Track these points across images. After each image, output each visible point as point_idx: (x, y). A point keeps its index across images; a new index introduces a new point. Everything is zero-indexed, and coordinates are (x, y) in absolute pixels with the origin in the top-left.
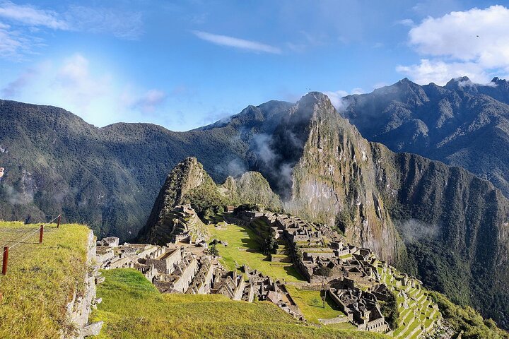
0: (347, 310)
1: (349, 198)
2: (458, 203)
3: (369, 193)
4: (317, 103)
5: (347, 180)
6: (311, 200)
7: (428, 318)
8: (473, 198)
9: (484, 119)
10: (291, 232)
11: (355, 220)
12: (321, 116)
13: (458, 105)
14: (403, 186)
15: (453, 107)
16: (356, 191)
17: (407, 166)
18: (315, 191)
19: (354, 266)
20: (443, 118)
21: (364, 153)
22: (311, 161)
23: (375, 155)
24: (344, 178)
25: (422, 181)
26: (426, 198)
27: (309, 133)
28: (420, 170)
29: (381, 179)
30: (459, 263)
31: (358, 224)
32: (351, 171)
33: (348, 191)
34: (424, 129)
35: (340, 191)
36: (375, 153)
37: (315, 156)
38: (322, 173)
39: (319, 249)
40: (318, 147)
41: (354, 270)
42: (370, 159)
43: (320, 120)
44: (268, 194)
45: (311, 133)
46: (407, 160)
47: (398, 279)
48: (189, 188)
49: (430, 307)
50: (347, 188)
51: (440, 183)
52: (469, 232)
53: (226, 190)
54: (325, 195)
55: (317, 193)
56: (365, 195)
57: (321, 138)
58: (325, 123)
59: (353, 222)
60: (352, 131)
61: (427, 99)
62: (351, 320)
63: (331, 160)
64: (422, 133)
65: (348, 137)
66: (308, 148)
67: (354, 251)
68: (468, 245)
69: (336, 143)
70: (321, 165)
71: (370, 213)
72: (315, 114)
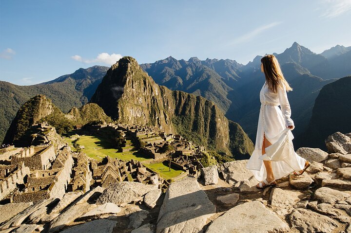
0: (185, 168)
1: (151, 116)
2: (201, 113)
3: (162, 112)
4: (130, 62)
5: (150, 105)
6: (130, 118)
8: (206, 110)
9: (205, 76)
10: (133, 131)
12: (133, 70)
13: (194, 69)
14: (176, 107)
15: (192, 70)
16: (155, 111)
17: (178, 97)
19: (177, 144)
20: (188, 75)
21: (157, 91)
22: (129, 96)
23: (162, 93)
24: (148, 105)
25: (185, 104)
26: (187, 112)
27: (126, 79)
28: (184, 98)
29: (166, 104)
30: (203, 140)
32: (151, 100)
33: (150, 111)
34: (180, 81)
35: (147, 112)
36: (162, 91)
37: (131, 93)
38: (136, 102)
39: (154, 138)
40: (133, 88)
41: (179, 146)
42: (160, 94)
43: (132, 72)
45: (128, 80)
46: (178, 94)
49: (212, 158)
50: (150, 110)
51: (193, 105)
52: (206, 125)
53: (72, 116)
54: (138, 115)
55: (134, 114)
56: (160, 114)
57: (134, 82)
58: (135, 74)
60: (150, 79)
61: (181, 67)
62: (188, 173)
63: (140, 95)
64: (180, 83)
65: (149, 82)
66: (127, 88)
67: (173, 136)
68: (206, 131)
69: (143, 86)
70: (135, 98)
71: (163, 122)
72: (129, 69)
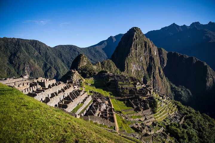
3: (157, 68)
4: (136, 31)
6: (133, 71)
7: (172, 111)
11: (151, 78)
12: (137, 36)
16: (151, 67)
18: (135, 67)
21: (155, 52)
22: (133, 55)
24: (147, 62)
31: (152, 80)
32: (150, 59)
35: (145, 67)
36: (160, 52)
37: (135, 53)
38: (138, 60)
39: (128, 85)
40: (136, 49)
42: (158, 56)
43: (137, 38)
44: (115, 68)
45: (133, 44)
47: (161, 96)
48: (81, 66)
49: (174, 106)
50: (148, 66)
53: (97, 67)
54: (139, 69)
55: (136, 68)
56: (155, 69)
57: (137, 46)
58: (139, 39)
59: (150, 79)
60: (150, 43)
63: (142, 55)
65: (149, 45)
66: (132, 50)
67: (143, 86)
69: (144, 48)
70: (137, 57)
71: (157, 76)
72: (135, 36)
